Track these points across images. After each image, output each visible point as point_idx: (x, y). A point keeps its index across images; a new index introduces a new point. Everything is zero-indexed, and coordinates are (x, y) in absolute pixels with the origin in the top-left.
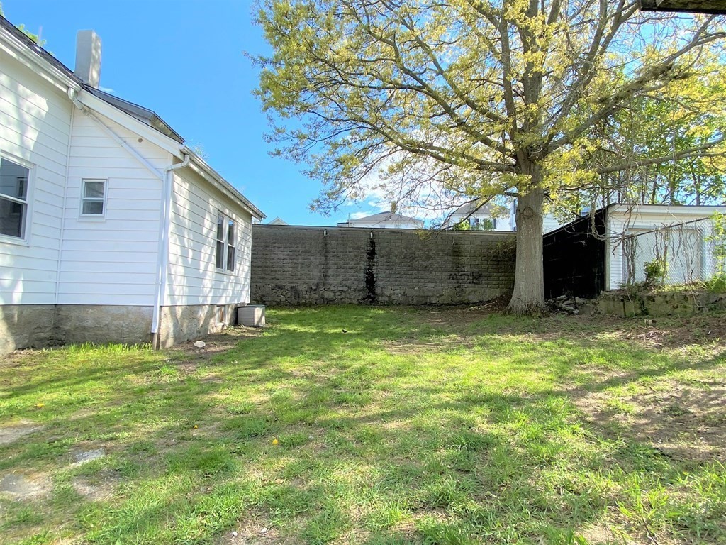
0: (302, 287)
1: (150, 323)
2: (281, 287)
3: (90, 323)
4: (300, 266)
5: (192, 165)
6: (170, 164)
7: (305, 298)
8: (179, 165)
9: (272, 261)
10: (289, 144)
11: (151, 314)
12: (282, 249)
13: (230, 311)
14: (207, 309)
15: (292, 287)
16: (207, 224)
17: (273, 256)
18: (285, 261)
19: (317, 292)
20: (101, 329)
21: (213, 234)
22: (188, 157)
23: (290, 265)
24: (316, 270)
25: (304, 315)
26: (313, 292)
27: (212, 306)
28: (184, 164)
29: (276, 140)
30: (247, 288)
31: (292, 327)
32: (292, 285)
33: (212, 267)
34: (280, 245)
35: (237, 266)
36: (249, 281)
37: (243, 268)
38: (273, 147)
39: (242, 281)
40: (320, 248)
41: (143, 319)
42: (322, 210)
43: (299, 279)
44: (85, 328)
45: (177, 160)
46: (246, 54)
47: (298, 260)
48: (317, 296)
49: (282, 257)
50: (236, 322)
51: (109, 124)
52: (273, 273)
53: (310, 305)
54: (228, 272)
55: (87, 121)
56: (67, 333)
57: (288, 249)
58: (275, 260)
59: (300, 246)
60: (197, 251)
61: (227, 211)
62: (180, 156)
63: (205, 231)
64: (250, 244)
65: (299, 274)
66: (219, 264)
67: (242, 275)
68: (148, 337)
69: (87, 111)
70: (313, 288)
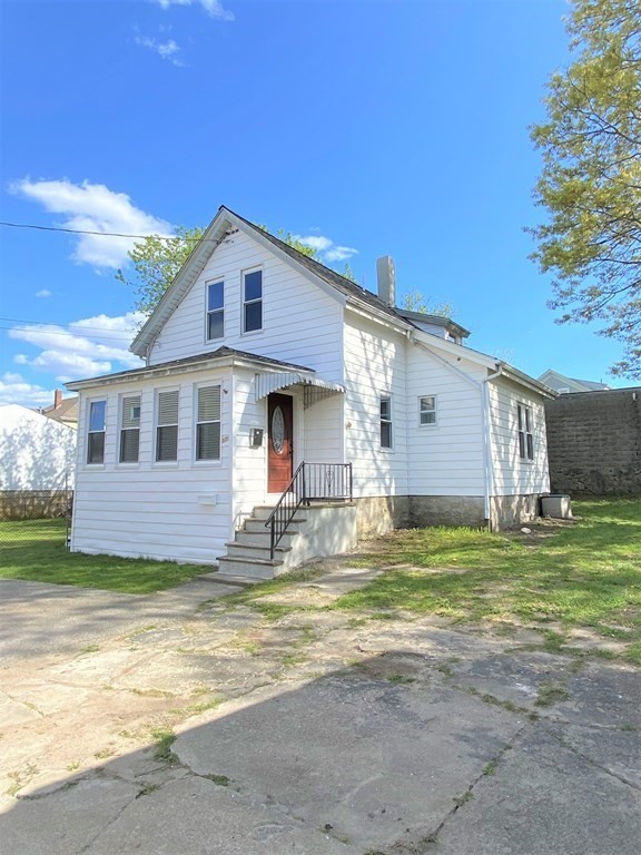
0: (607, 471)
1: (483, 511)
2: (577, 472)
3: (435, 510)
4: (601, 444)
5: (504, 373)
6: (485, 375)
7: (611, 485)
8: (494, 376)
9: (562, 439)
10: (579, 305)
11: (483, 503)
12: (574, 423)
13: (534, 502)
14: (517, 498)
15: (593, 472)
16: (511, 418)
17: (562, 433)
18: (579, 438)
19: (630, 477)
20: (443, 515)
21: (516, 427)
22: (500, 368)
23: (587, 443)
24: (625, 447)
25: (617, 507)
26: (623, 478)
27: (520, 496)
28: (498, 374)
29: (563, 304)
30: (547, 477)
31: (607, 520)
32: (592, 468)
33: (517, 459)
34: (571, 419)
35: (536, 454)
36: (547, 470)
37: (541, 457)
38: (560, 313)
39: (541, 469)
40: (629, 418)
41: (476, 508)
42: (630, 373)
43: (602, 460)
44: (431, 514)
45: (491, 371)
46: (525, 230)
47: (597, 435)
48: (630, 482)
49: (575, 433)
50: (541, 513)
51: (443, 356)
52: (564, 454)
53: (622, 495)
54: (529, 461)
55: (417, 350)
56: (418, 518)
57: (583, 423)
58: (566, 438)
59: (598, 417)
60: (506, 445)
61: (524, 401)
62: (494, 368)
63: (510, 424)
64: (544, 428)
65: (601, 454)
66: (522, 456)
67: (541, 462)
68: (483, 523)
69: (417, 343)
70: (624, 471)
